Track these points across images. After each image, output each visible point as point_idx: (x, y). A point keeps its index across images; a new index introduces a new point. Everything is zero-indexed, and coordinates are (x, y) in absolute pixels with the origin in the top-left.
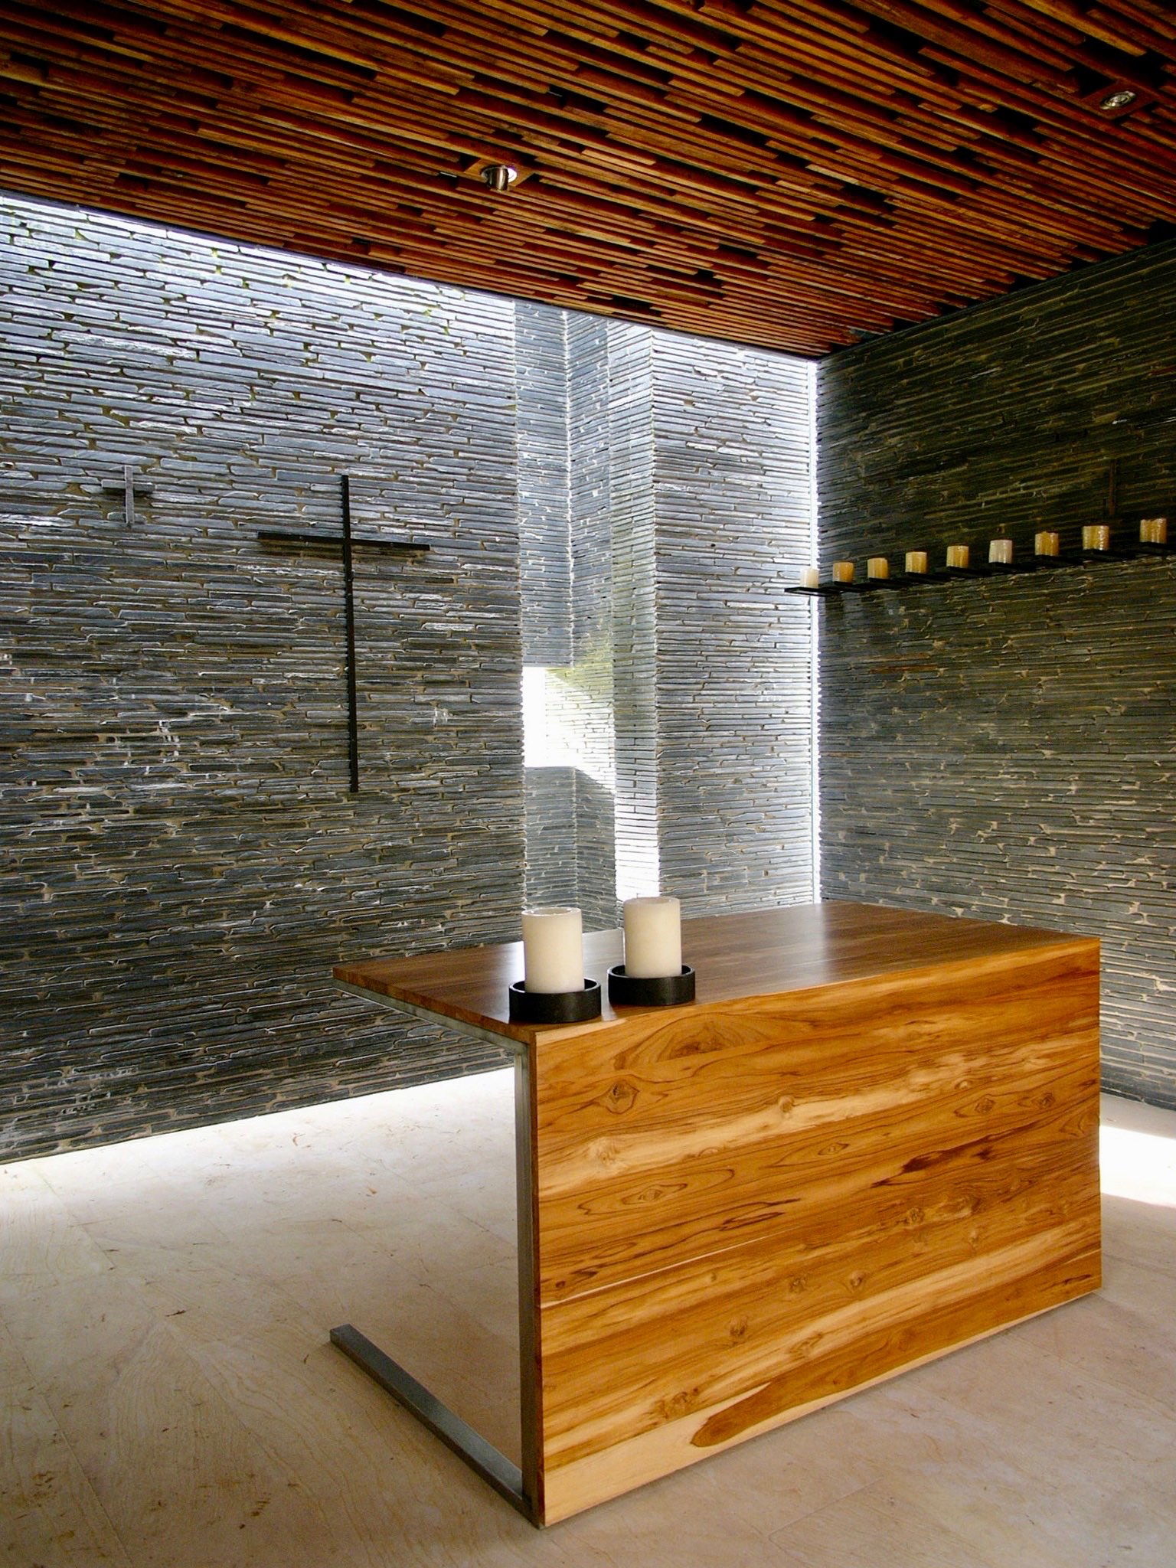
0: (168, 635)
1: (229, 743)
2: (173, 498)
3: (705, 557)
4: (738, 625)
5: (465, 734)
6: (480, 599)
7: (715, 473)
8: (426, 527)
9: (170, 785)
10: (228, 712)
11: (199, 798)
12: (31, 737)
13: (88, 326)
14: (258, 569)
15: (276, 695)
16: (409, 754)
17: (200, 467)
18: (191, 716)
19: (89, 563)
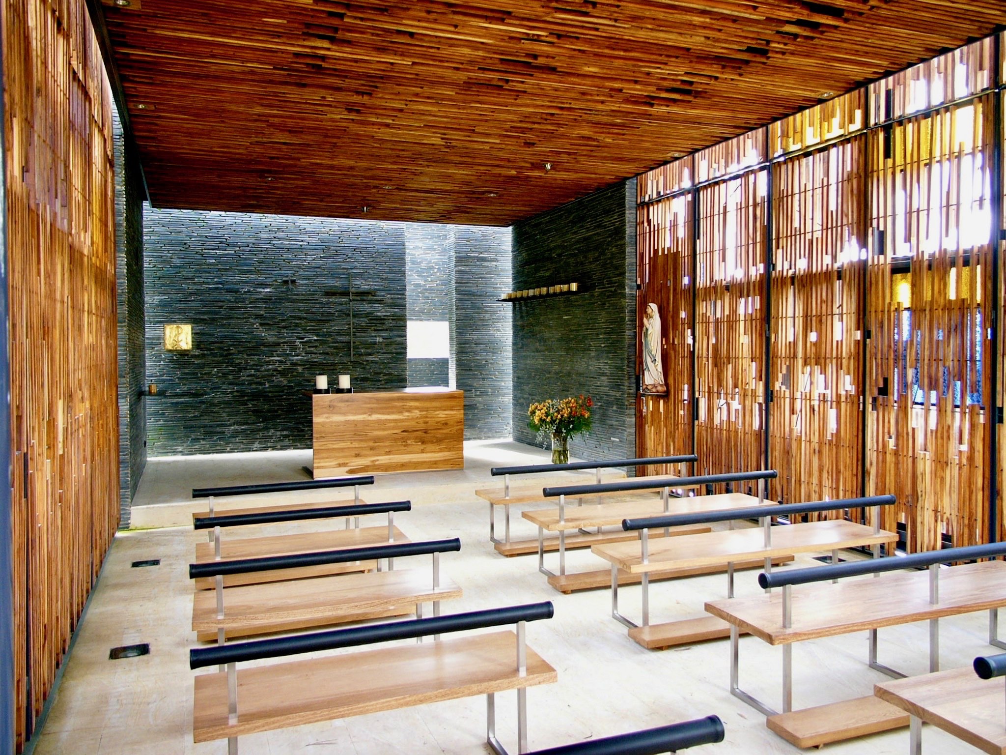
0: (300, 318)
1: (316, 347)
2: (301, 282)
3: (474, 289)
4: (487, 311)
5: (387, 345)
6: (392, 305)
7: (478, 263)
8: (375, 285)
9: (299, 358)
10: (315, 338)
11: (307, 361)
12: (264, 345)
13: (280, 239)
14: (324, 300)
15: (329, 334)
16: (369, 351)
17: (308, 273)
18: (305, 339)
19: (279, 300)
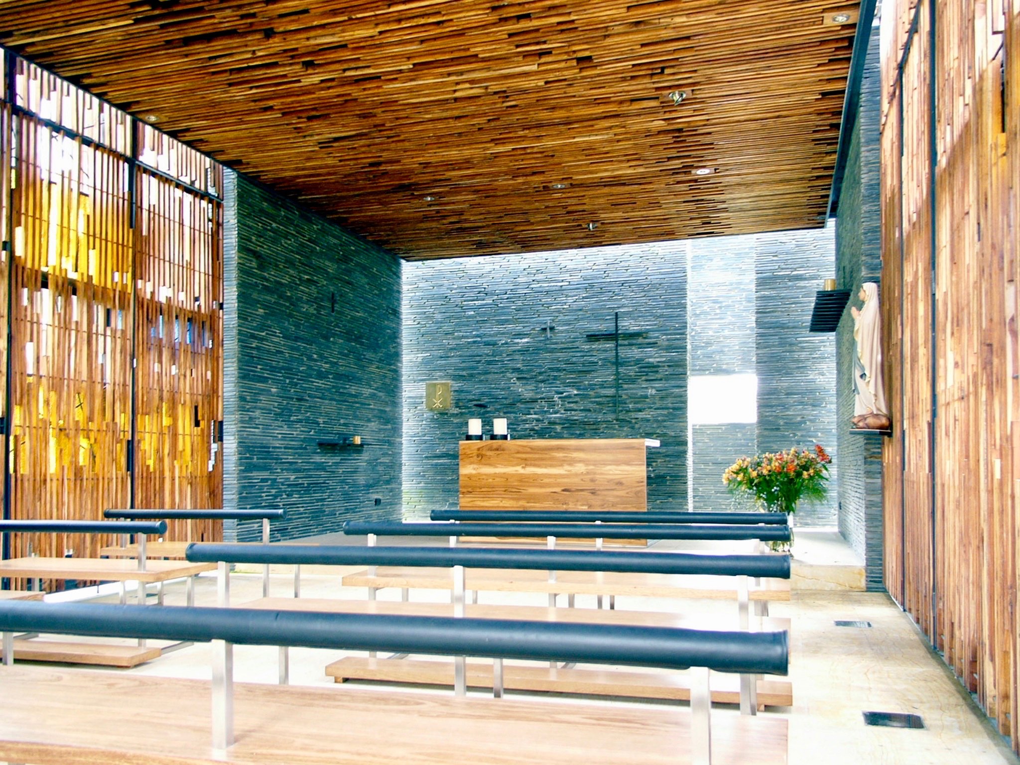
0: (559, 370)
1: (576, 402)
2: (561, 328)
3: (784, 319)
5: (662, 398)
6: (669, 349)
7: (790, 283)
8: (647, 325)
9: (558, 415)
10: (576, 392)
11: (566, 419)
12: (520, 401)
13: (538, 282)
14: (586, 347)
15: (592, 387)
16: (639, 406)
17: (569, 317)
18: (565, 394)
19: (537, 351)
